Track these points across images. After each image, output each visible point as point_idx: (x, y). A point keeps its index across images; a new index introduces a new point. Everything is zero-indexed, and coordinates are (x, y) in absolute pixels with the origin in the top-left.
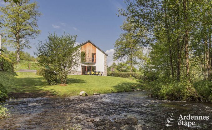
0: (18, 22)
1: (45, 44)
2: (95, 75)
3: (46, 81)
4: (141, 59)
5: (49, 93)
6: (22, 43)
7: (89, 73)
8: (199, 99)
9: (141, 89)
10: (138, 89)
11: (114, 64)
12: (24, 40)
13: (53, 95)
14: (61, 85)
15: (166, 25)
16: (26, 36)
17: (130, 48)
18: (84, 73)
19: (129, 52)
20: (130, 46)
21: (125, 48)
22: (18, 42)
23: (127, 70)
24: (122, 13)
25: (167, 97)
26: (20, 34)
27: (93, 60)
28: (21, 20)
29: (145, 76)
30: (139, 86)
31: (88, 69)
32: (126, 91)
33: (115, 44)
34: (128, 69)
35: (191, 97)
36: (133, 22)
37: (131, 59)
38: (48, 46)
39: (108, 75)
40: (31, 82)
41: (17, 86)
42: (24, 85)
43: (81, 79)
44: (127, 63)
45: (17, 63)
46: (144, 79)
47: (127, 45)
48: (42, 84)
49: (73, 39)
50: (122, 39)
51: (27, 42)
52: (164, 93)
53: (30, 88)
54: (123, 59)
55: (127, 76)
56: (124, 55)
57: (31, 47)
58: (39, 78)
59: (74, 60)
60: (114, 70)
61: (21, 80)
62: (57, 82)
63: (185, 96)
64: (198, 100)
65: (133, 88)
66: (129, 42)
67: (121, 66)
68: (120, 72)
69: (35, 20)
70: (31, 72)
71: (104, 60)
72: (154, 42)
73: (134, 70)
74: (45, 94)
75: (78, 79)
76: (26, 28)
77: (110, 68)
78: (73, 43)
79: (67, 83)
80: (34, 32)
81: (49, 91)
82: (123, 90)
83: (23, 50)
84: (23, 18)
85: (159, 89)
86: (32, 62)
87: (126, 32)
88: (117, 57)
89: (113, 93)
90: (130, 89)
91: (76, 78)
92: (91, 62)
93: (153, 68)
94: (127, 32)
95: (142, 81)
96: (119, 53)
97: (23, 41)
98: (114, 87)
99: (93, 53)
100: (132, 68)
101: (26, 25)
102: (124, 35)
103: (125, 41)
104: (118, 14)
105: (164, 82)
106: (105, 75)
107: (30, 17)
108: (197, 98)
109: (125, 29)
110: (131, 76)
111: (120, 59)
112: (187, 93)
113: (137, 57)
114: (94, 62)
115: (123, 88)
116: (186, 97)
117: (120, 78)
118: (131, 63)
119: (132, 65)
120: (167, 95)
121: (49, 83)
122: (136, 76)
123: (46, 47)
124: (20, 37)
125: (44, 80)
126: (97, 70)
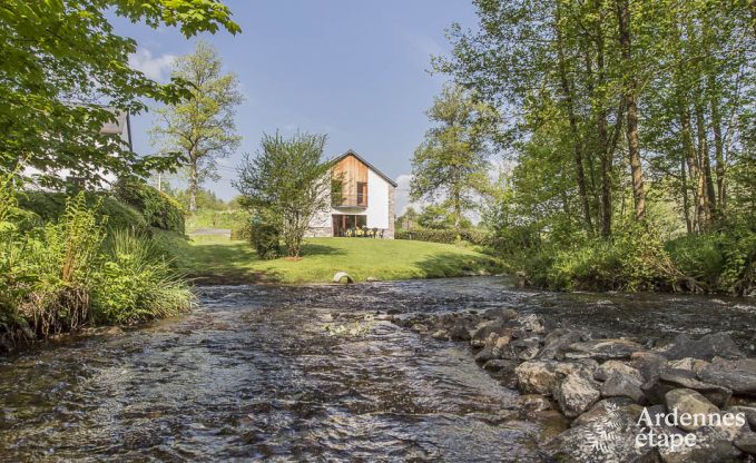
0: (195, 121)
1: (255, 162)
2: (366, 236)
3: (255, 251)
4: (483, 192)
5: (264, 277)
6: (202, 168)
7: (349, 232)
8: (684, 285)
9: (489, 271)
10: (482, 272)
11: (411, 212)
12: (206, 160)
13: (274, 281)
14: (288, 258)
15: (565, 84)
16: (210, 153)
17: (454, 165)
18: (338, 232)
19: (450, 176)
20: (454, 161)
21: (440, 166)
22: (194, 167)
23: (447, 225)
24: (440, 65)
25: (576, 283)
26: (199, 148)
27: (360, 200)
28: (202, 116)
29: (498, 237)
30: (482, 263)
31: (349, 223)
32: (448, 275)
33: (413, 157)
34: (448, 221)
35: (656, 279)
36: (468, 86)
37: (457, 195)
38: (262, 167)
39: (397, 237)
40: (221, 254)
41: (193, 261)
42: (209, 261)
43: (333, 246)
44: (447, 205)
45: (191, 215)
46: (497, 245)
47: (445, 157)
48: (246, 258)
49: (317, 145)
50: (431, 142)
51: (212, 165)
52: (567, 274)
53: (222, 266)
54: (435, 196)
55: (449, 239)
56: (437, 185)
57: (219, 177)
58: (238, 246)
59: (319, 197)
60: (411, 226)
61: (201, 249)
62: (280, 252)
63: (634, 278)
64: (679, 289)
65: (468, 269)
66: (451, 151)
67: (430, 214)
68: (428, 228)
69: (230, 113)
70: (219, 235)
71: (387, 200)
72: (528, 137)
73: (465, 225)
74: (255, 277)
75: (326, 245)
76: (210, 133)
77: (400, 220)
78: (316, 156)
79: (301, 255)
80: (225, 141)
81: (264, 272)
82: (441, 273)
83: (202, 185)
84: (206, 111)
85: (550, 262)
86: (221, 213)
87: (440, 124)
88: (419, 191)
89: (416, 278)
90: (460, 271)
91: (321, 244)
92: (355, 204)
93: (523, 213)
94: (444, 124)
95: (492, 250)
96: (423, 182)
97: (204, 163)
98: (419, 264)
99: (361, 181)
100: (458, 220)
101: (210, 127)
102: (437, 133)
103: (440, 147)
104: (431, 69)
105: (563, 243)
106: (390, 235)
107: (220, 108)
108: (676, 284)
109: (438, 116)
110: (459, 237)
111: (426, 195)
112: (641, 268)
113: (472, 190)
114: (363, 204)
115: (441, 268)
116: (637, 282)
117: (429, 243)
118: (457, 207)
119: (459, 212)
120: (574, 277)
121: (262, 254)
122: (473, 236)
123: (256, 167)
124: (198, 155)
125: (251, 250)
126: (370, 225)
